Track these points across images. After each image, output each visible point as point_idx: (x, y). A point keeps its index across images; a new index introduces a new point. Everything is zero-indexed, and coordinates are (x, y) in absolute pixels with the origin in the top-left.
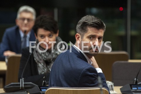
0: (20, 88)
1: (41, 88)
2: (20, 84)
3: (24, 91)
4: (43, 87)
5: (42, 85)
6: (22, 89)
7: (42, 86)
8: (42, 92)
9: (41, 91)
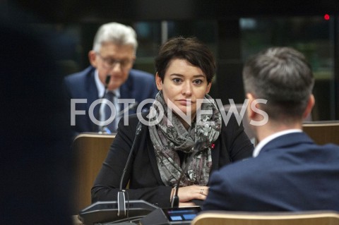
0: (118, 214)
1: (169, 212)
2: (116, 204)
3: (129, 221)
4: (172, 212)
5: (170, 206)
6: (123, 217)
7: (170, 210)
8: (172, 223)
9: (171, 220)
